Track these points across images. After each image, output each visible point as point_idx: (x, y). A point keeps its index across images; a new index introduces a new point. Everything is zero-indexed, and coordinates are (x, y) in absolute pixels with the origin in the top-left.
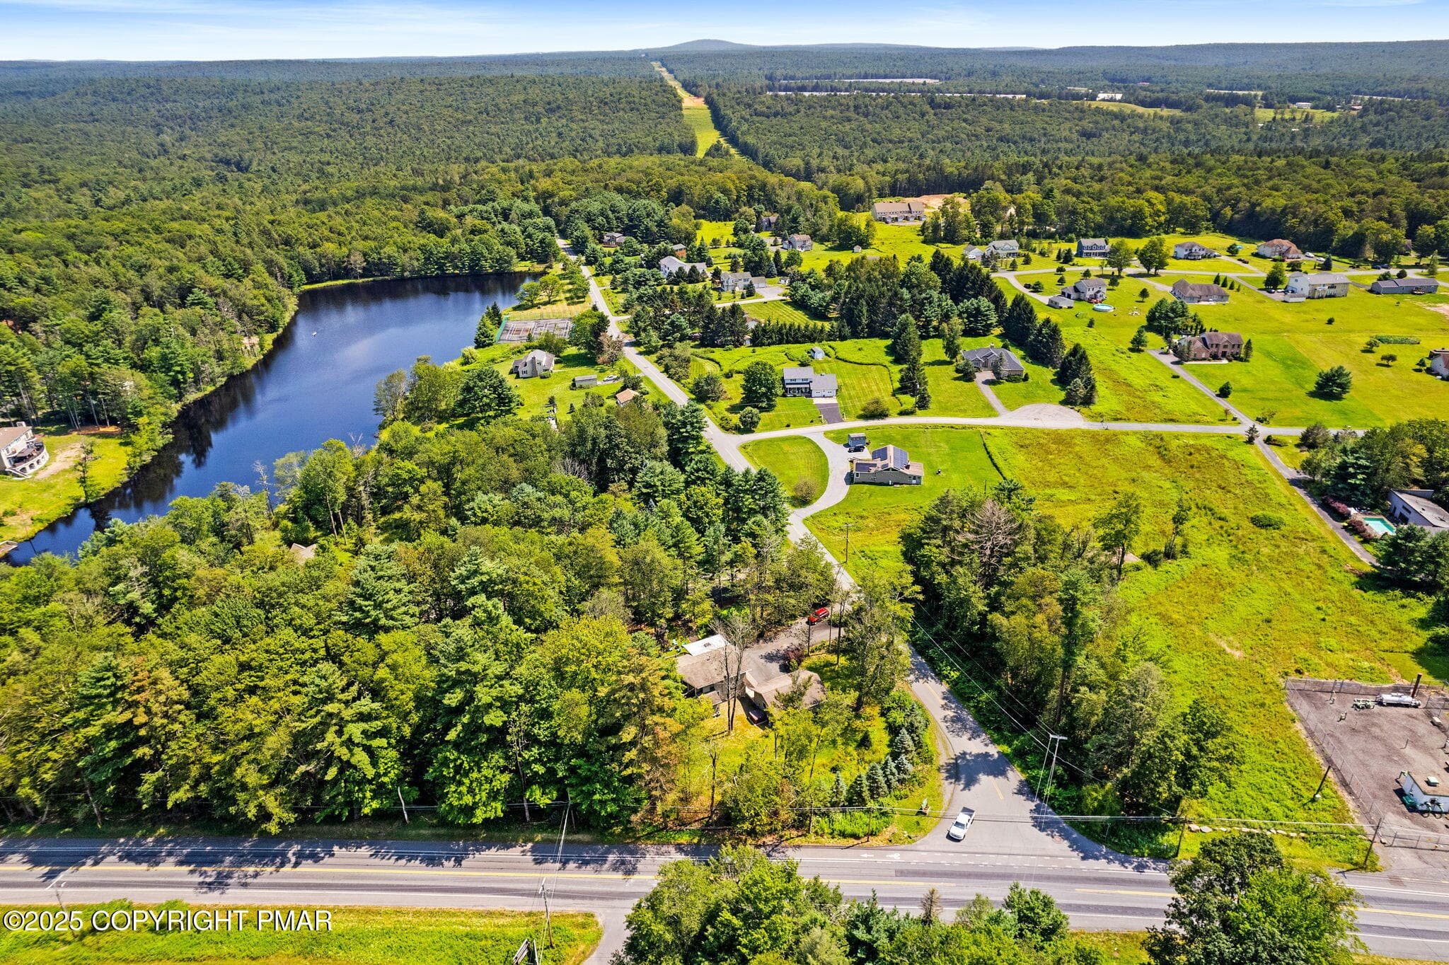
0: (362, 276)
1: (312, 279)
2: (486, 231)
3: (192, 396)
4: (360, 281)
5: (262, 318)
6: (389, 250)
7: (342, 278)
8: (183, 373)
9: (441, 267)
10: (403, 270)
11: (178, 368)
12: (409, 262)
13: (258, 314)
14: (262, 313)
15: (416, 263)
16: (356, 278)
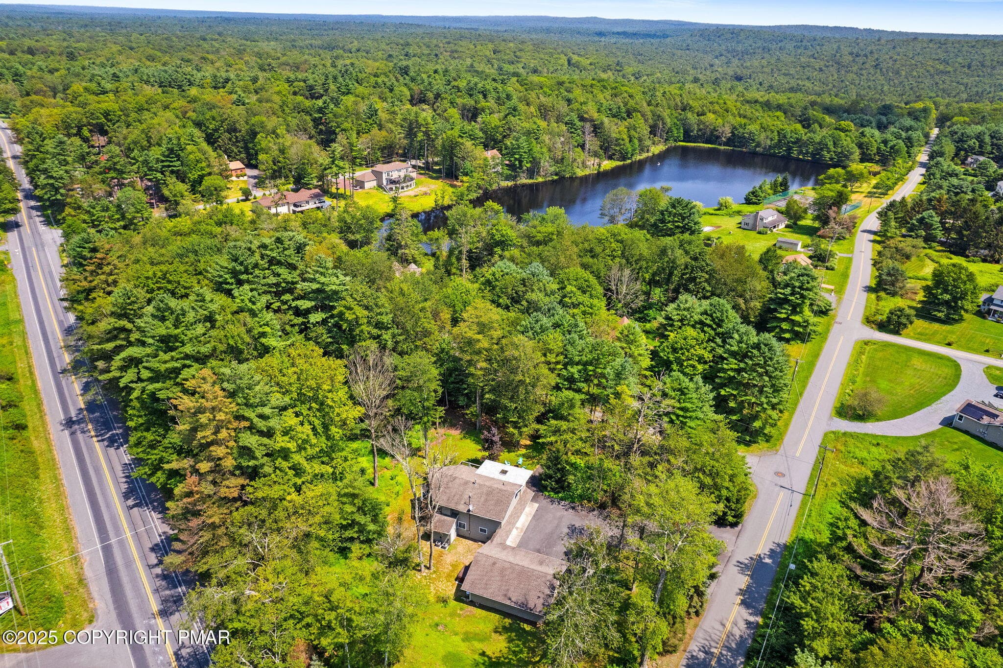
0: (726, 144)
1: (687, 137)
2: (851, 131)
3: (524, 180)
4: (722, 148)
5: (618, 148)
6: (753, 128)
7: (712, 144)
8: (521, 162)
9: (789, 149)
10: (757, 146)
11: (517, 156)
12: (764, 140)
13: (616, 145)
14: (619, 145)
15: (769, 142)
16: (720, 145)
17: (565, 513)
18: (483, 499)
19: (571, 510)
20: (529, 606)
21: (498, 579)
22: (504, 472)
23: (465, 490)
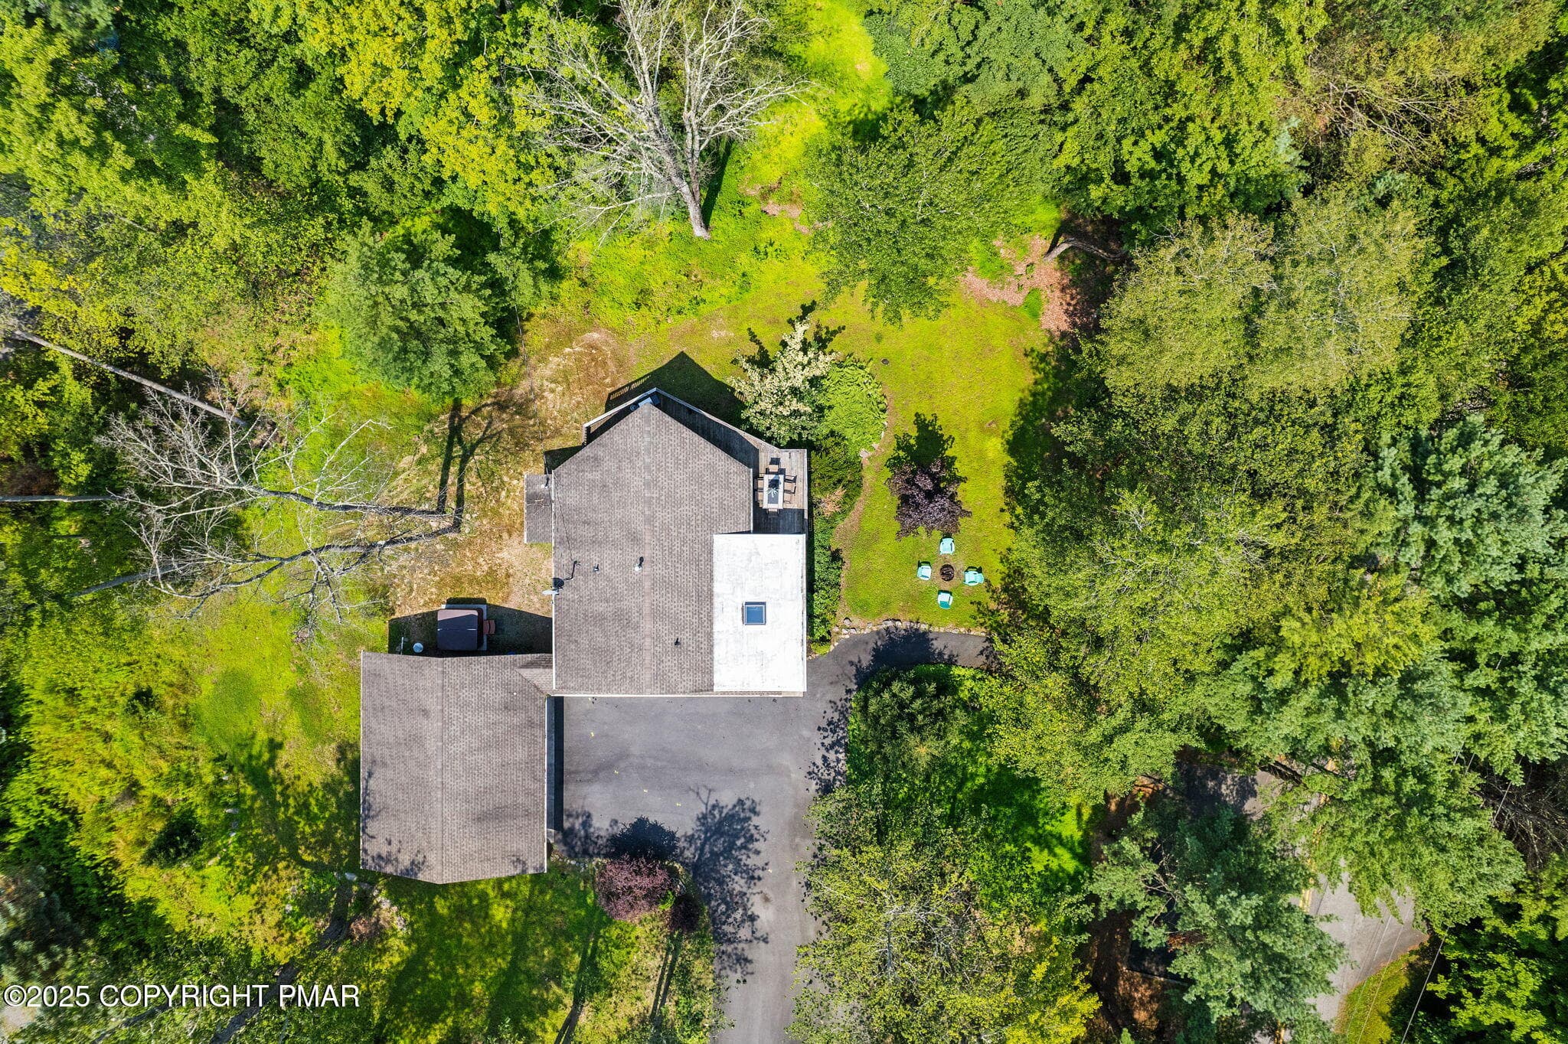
17: (798, 776)
18: (601, 607)
19: (814, 786)
20: (370, 823)
21: (400, 734)
22: (754, 614)
23: (615, 544)
